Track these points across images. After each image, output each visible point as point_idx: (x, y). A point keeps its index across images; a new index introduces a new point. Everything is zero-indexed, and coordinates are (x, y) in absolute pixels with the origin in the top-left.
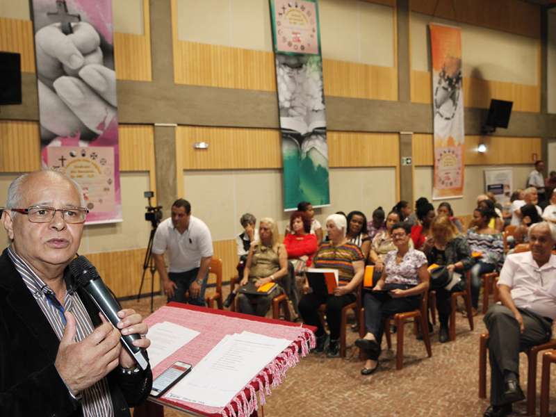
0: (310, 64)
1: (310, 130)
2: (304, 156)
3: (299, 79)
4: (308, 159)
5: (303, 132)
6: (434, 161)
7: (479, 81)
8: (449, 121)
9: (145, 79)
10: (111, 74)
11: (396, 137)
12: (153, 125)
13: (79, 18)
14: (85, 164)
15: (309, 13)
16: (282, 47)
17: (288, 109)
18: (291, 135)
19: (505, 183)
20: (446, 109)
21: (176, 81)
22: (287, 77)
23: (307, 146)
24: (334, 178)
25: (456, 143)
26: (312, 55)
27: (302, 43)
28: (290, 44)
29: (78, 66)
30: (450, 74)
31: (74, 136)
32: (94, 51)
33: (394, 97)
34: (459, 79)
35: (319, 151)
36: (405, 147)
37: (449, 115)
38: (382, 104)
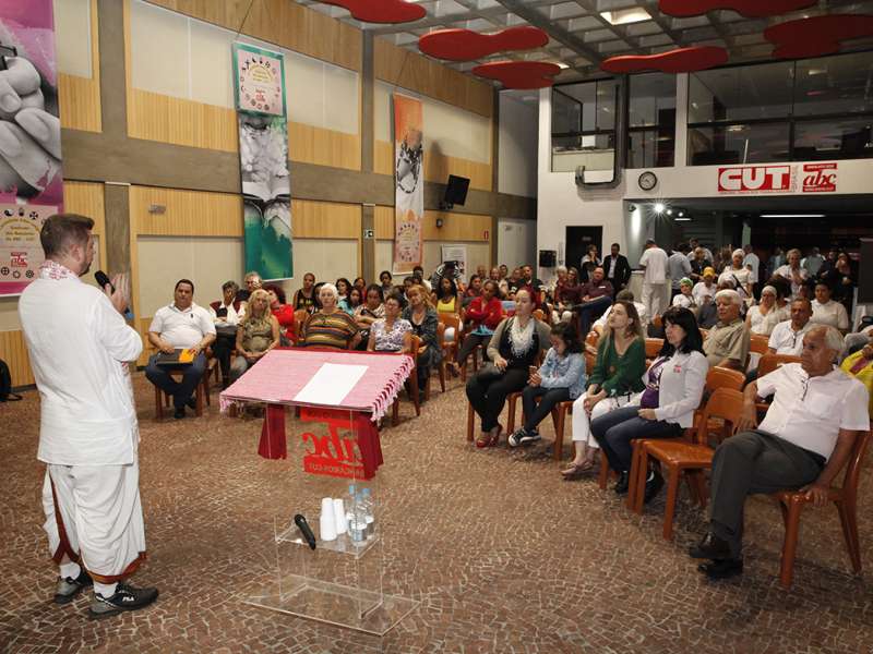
0: (275, 127)
1: (274, 197)
2: (266, 225)
3: (263, 141)
4: (270, 227)
5: (266, 199)
6: (395, 234)
7: (438, 156)
8: (411, 195)
9: (94, 130)
10: (55, 122)
11: (358, 208)
12: (103, 182)
13: (14, 50)
14: (23, 224)
15: (274, 72)
16: (245, 105)
17: (249, 173)
18: (253, 201)
19: (459, 260)
20: (407, 182)
21: (129, 135)
22: (249, 138)
23: (270, 214)
24: (298, 250)
25: (416, 218)
26: (276, 116)
27: (267, 102)
28: (253, 103)
29: (15, 109)
30: (411, 146)
31: (9, 191)
32: (34, 93)
33: (357, 166)
34: (420, 152)
35: (283, 221)
36: (367, 219)
37: (410, 189)
38: (346, 172)
